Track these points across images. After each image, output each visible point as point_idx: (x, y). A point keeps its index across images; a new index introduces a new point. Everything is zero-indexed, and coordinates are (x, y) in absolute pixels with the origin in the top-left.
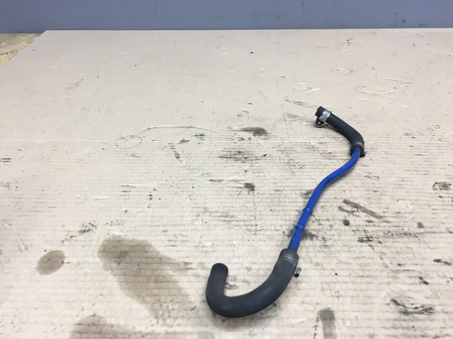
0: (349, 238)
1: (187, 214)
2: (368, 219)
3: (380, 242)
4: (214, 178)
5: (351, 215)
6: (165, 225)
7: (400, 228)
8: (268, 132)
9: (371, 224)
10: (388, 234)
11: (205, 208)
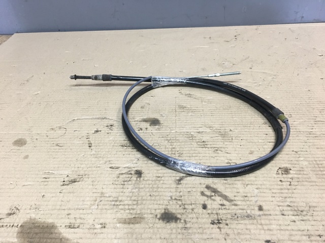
0: (204, 220)
1: (88, 199)
2: (221, 203)
3: (227, 225)
4: (113, 165)
5: (210, 199)
6: (70, 209)
7: (245, 211)
8: (161, 122)
9: (223, 207)
10: (235, 217)
11: (102, 193)
